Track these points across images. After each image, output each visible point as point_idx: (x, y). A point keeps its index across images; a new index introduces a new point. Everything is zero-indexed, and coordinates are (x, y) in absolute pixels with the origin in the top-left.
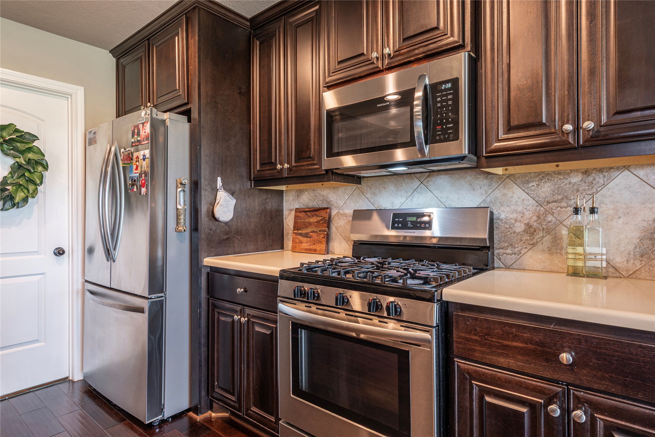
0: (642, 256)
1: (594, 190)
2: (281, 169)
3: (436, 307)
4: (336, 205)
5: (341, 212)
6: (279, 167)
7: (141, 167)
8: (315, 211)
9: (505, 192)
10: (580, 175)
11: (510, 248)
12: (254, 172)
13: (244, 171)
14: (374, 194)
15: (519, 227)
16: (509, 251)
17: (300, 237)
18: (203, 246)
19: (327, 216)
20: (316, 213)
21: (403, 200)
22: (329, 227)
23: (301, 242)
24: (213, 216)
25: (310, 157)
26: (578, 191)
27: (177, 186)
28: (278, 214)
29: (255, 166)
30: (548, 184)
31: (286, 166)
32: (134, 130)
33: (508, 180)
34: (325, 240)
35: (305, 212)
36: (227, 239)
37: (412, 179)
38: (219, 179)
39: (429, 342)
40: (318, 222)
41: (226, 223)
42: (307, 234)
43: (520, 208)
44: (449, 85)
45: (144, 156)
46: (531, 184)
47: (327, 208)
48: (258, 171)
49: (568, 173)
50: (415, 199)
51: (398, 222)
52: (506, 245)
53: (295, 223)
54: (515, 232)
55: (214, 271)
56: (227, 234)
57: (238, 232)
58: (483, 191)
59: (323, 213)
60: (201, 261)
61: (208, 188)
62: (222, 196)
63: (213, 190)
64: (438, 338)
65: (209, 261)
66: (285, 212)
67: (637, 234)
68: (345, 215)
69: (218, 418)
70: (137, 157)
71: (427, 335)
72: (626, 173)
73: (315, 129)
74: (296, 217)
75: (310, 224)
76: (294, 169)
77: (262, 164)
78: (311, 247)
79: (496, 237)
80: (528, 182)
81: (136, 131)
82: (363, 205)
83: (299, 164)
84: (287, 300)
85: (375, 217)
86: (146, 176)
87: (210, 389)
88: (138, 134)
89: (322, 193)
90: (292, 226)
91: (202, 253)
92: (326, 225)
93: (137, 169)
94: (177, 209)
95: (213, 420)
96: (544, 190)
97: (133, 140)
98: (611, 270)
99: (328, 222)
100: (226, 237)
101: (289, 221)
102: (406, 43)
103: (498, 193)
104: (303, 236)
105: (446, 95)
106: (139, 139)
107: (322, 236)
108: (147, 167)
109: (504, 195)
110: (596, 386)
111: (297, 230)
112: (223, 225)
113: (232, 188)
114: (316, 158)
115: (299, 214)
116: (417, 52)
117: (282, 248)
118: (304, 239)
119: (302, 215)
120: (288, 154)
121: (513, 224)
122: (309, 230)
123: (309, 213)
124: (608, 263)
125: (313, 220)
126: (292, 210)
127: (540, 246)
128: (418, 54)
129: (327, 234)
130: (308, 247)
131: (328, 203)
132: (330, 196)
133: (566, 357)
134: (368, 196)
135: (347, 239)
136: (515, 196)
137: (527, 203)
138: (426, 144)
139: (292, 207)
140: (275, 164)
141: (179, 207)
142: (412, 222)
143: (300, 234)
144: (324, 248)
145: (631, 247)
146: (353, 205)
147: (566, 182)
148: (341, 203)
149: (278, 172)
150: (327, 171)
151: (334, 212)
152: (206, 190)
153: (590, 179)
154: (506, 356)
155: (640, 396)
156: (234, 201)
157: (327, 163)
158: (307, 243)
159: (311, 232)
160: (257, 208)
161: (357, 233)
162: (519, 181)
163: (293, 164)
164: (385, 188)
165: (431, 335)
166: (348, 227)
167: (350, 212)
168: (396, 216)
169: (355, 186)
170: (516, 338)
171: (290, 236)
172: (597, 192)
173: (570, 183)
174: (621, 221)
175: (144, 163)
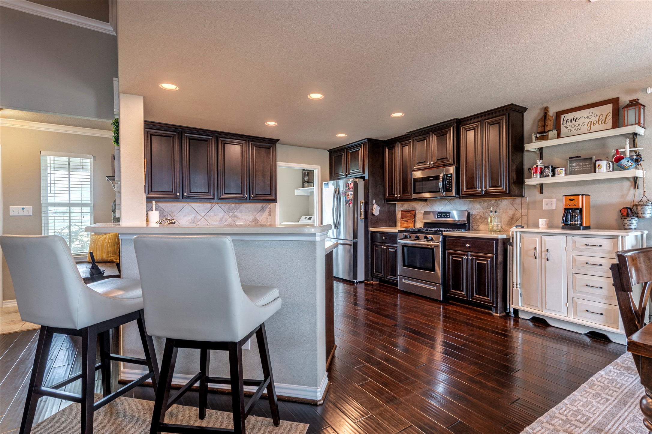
0: (509, 225)
1: (498, 205)
2: (397, 197)
3: (441, 237)
4: (417, 209)
5: (420, 212)
6: (396, 196)
7: (350, 198)
8: (410, 211)
9: (474, 205)
10: (494, 201)
11: (476, 224)
12: (386, 197)
13: (381, 196)
14: (432, 205)
15: (478, 217)
16: (475, 225)
17: (403, 222)
18: (369, 224)
19: (414, 213)
20: (410, 212)
21: (442, 208)
22: (415, 217)
23: (404, 223)
24: (372, 214)
25: (407, 193)
26: (494, 205)
27: (361, 203)
28: (395, 212)
29: (387, 195)
30: (486, 203)
31: (399, 195)
32: (347, 185)
33: (475, 202)
34: (413, 222)
35: (405, 212)
36: (376, 222)
37: (445, 200)
38: (374, 200)
39: (439, 245)
40: (410, 216)
41: (376, 216)
42: (406, 220)
43: (478, 211)
44: (450, 175)
45: (351, 194)
46: (482, 203)
47: (414, 210)
48: (388, 197)
49: (491, 200)
50: (446, 207)
51: (439, 216)
52: (474, 223)
53: (401, 216)
54: (477, 219)
55: (373, 232)
56: (377, 220)
57: (380, 219)
58: (468, 205)
59: (413, 213)
60: (369, 229)
61: (371, 204)
62: (375, 206)
63: (372, 204)
64: (441, 244)
65: (371, 229)
66: (397, 212)
67: (508, 219)
68: (421, 213)
69: (375, 283)
70: (348, 194)
71: (438, 244)
72: (506, 200)
73: (409, 183)
74: (402, 214)
75: (407, 216)
76: (401, 197)
77: (389, 195)
78: (408, 225)
79: (471, 220)
80: (481, 202)
81: (348, 185)
82: (428, 209)
83: (404, 195)
84: (401, 239)
85: (431, 214)
86: (352, 200)
87: (372, 273)
88: (349, 186)
89: (412, 204)
90: (400, 218)
91: (369, 226)
92: (414, 217)
93: (348, 198)
94: (361, 211)
95: (373, 284)
96: (485, 205)
97: (346, 188)
98: (502, 229)
99: (415, 216)
100: (376, 221)
101: (399, 215)
102: (438, 161)
103: (472, 206)
104: (405, 221)
105: (449, 178)
106: (349, 188)
107: (412, 221)
108: (352, 198)
109: (474, 206)
110: (474, 251)
111: (402, 219)
112: (375, 216)
113: (378, 203)
114: (410, 193)
115: (403, 213)
116: (441, 164)
117: (396, 226)
118: (405, 222)
119: (404, 213)
120: (399, 191)
121: (476, 216)
122: (407, 219)
123: (407, 212)
124: (501, 227)
125: (409, 215)
126: (400, 211)
127: (484, 223)
128: (441, 165)
129: (414, 220)
130: (407, 225)
131: (415, 208)
132: (415, 206)
133: (468, 245)
134: (430, 206)
135: (422, 222)
136: (477, 207)
137: (480, 209)
138: (444, 192)
139: (400, 210)
140: (394, 195)
141: (361, 210)
142: (444, 216)
143: (403, 220)
144: (413, 226)
145: (507, 223)
146: (424, 209)
147: (491, 202)
148: (420, 208)
149: (396, 197)
150: (414, 198)
151: (417, 212)
152: (370, 205)
153: (497, 202)
154: (457, 247)
155: (481, 252)
156: (379, 208)
157: (414, 196)
158: (406, 224)
159: (408, 219)
160: (387, 210)
161: (425, 219)
162: (478, 202)
163: (401, 195)
164: (436, 203)
165: (440, 243)
166: (422, 217)
167: (423, 212)
168: (439, 213)
169: (425, 202)
170: (459, 243)
171: (399, 221)
172: (499, 206)
173: (492, 203)
174: (504, 214)
175: (351, 196)
